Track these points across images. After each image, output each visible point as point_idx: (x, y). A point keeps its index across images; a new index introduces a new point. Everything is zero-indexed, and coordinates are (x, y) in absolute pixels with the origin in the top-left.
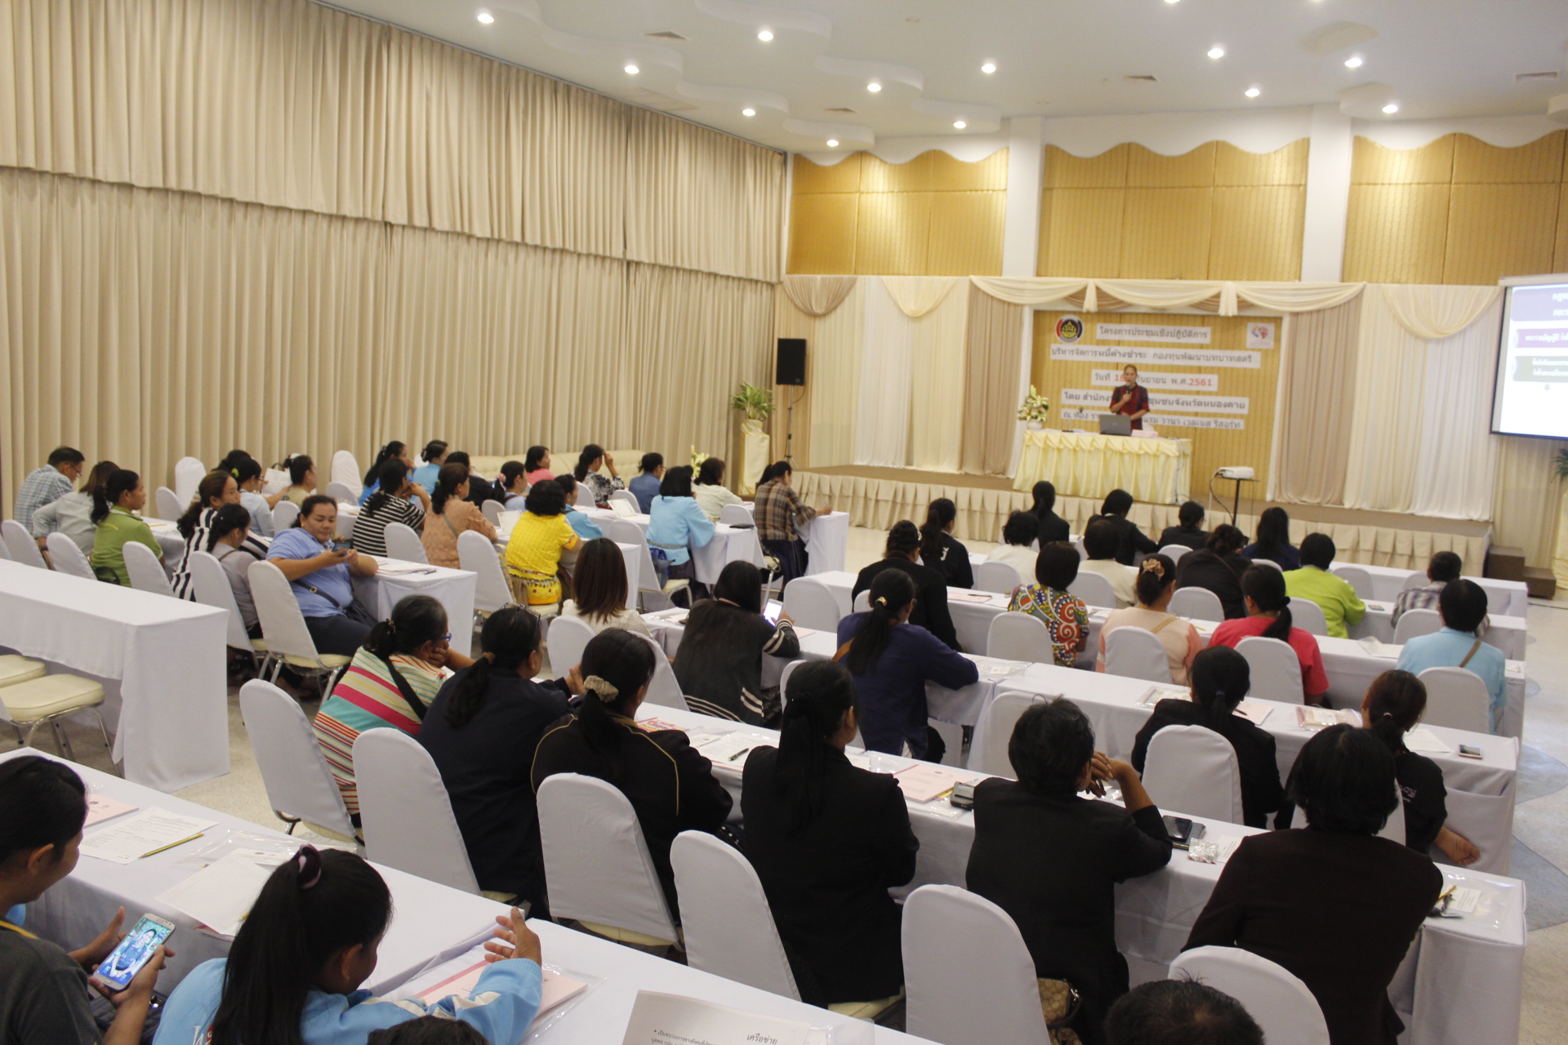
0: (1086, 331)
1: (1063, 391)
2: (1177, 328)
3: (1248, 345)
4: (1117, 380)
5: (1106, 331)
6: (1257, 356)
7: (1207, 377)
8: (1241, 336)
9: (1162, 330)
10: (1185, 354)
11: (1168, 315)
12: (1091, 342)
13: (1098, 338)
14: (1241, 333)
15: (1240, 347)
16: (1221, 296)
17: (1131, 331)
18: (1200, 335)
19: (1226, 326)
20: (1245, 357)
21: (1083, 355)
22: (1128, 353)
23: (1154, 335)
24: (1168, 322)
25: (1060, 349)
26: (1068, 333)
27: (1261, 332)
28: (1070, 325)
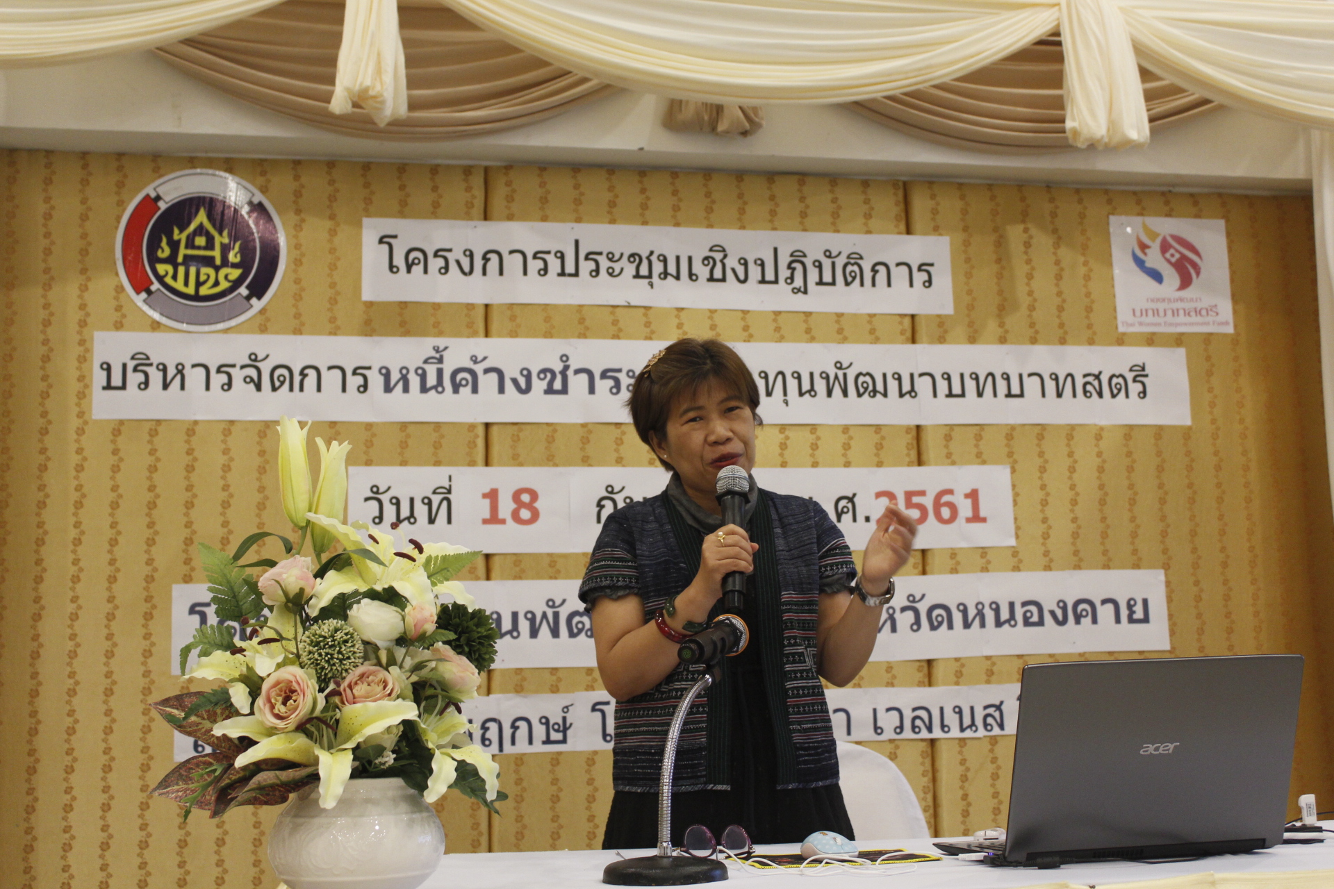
0: (296, 263)
1: (182, 596)
2: (789, 241)
3: (1126, 320)
4: (494, 519)
5: (416, 259)
6: (1170, 368)
7: (961, 478)
8: (1087, 278)
9: (711, 250)
10: (840, 368)
11: (740, 175)
12: (333, 320)
13: (367, 296)
14: (1085, 264)
15: (1089, 326)
16: (1059, 58)
17: (551, 259)
18: (900, 274)
19: (1015, 233)
20: (1121, 376)
21: (291, 389)
22: (544, 371)
23: (678, 278)
24: (742, 211)
25: (148, 358)
26: (193, 270)
27: (1173, 260)
28: (201, 226)
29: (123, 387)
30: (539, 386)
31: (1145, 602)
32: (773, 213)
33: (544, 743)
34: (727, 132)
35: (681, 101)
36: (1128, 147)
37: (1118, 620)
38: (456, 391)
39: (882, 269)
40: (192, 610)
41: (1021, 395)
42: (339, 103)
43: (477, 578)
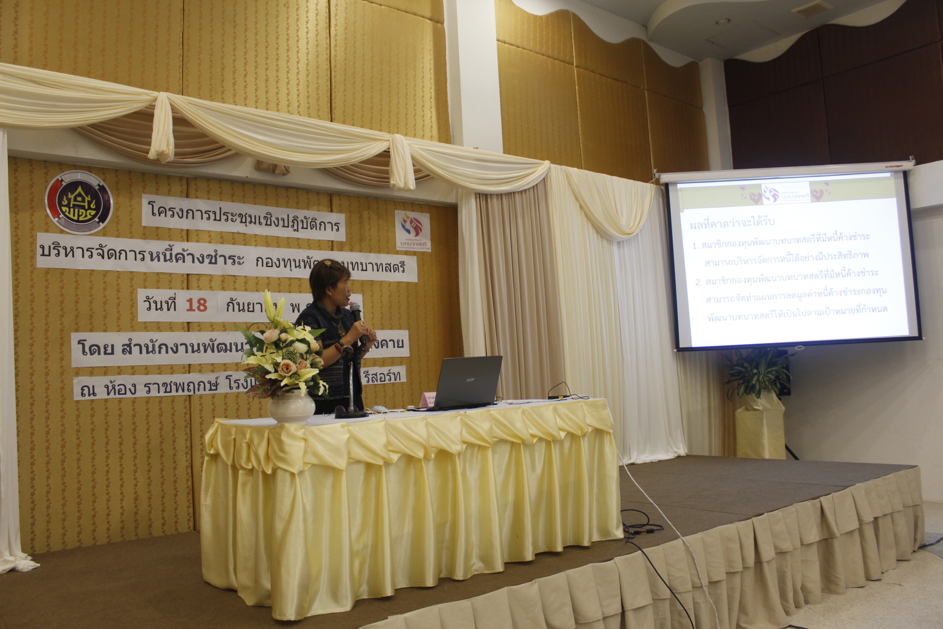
0: (117, 209)
1: (75, 337)
2: (293, 212)
3: (399, 246)
4: (191, 309)
5: (162, 211)
6: (412, 263)
8: (387, 231)
9: (267, 214)
10: (309, 258)
11: (277, 187)
12: (131, 233)
13: (143, 224)
14: (387, 226)
15: (388, 247)
16: (389, 156)
17: (211, 214)
18: (329, 226)
19: (365, 214)
20: (397, 265)
21: (116, 259)
22: (209, 255)
23: (255, 223)
24: (277, 201)
25: (59, 244)
26: (76, 210)
27: (414, 226)
28: (80, 193)
29: (49, 255)
30: (207, 261)
31: (402, 340)
32: (288, 202)
33: (209, 390)
34: (278, 174)
35: (262, 162)
36: (409, 190)
37: (394, 347)
38: (177, 261)
39: (323, 224)
40: (79, 343)
41: (366, 270)
42: (152, 155)
43: (185, 331)
